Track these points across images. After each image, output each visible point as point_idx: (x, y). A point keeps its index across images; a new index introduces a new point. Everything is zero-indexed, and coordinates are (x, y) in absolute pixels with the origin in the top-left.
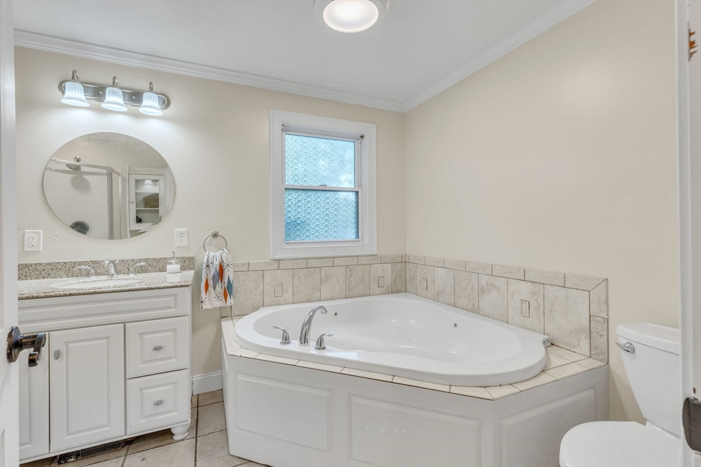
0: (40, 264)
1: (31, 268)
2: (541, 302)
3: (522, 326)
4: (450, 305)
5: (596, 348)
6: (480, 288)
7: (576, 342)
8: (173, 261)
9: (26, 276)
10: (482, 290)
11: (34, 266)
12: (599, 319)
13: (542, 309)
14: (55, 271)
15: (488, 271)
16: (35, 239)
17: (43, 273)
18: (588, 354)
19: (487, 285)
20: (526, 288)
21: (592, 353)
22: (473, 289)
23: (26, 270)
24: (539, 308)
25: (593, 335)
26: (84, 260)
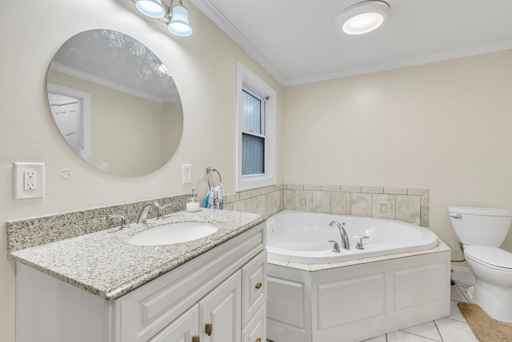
0: (47, 219)
1: (31, 227)
2: (394, 204)
3: (382, 218)
4: (327, 213)
5: (424, 221)
6: (352, 201)
7: (413, 220)
8: (193, 199)
9: (23, 243)
10: (354, 202)
11: (36, 224)
12: (425, 208)
13: (394, 207)
14: (69, 227)
15: (359, 191)
16: (35, 177)
17: (51, 233)
18: (419, 225)
19: (357, 198)
20: (384, 198)
21: (422, 223)
22: (346, 201)
23: (24, 231)
24: (392, 207)
25: (422, 216)
26: (104, 207)
